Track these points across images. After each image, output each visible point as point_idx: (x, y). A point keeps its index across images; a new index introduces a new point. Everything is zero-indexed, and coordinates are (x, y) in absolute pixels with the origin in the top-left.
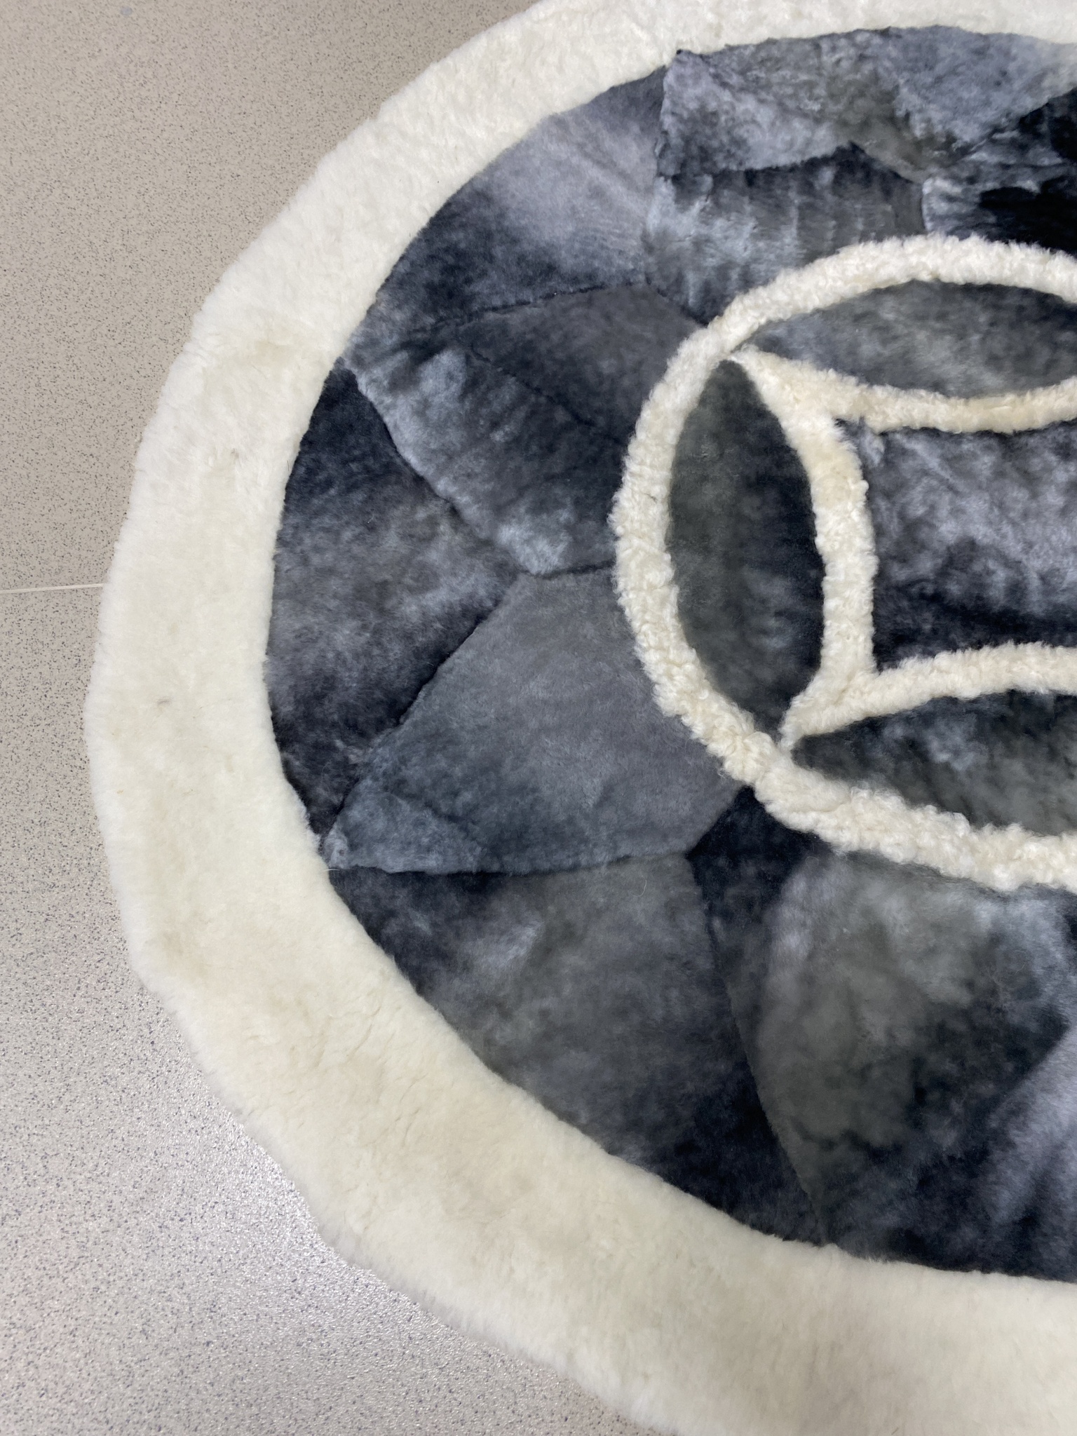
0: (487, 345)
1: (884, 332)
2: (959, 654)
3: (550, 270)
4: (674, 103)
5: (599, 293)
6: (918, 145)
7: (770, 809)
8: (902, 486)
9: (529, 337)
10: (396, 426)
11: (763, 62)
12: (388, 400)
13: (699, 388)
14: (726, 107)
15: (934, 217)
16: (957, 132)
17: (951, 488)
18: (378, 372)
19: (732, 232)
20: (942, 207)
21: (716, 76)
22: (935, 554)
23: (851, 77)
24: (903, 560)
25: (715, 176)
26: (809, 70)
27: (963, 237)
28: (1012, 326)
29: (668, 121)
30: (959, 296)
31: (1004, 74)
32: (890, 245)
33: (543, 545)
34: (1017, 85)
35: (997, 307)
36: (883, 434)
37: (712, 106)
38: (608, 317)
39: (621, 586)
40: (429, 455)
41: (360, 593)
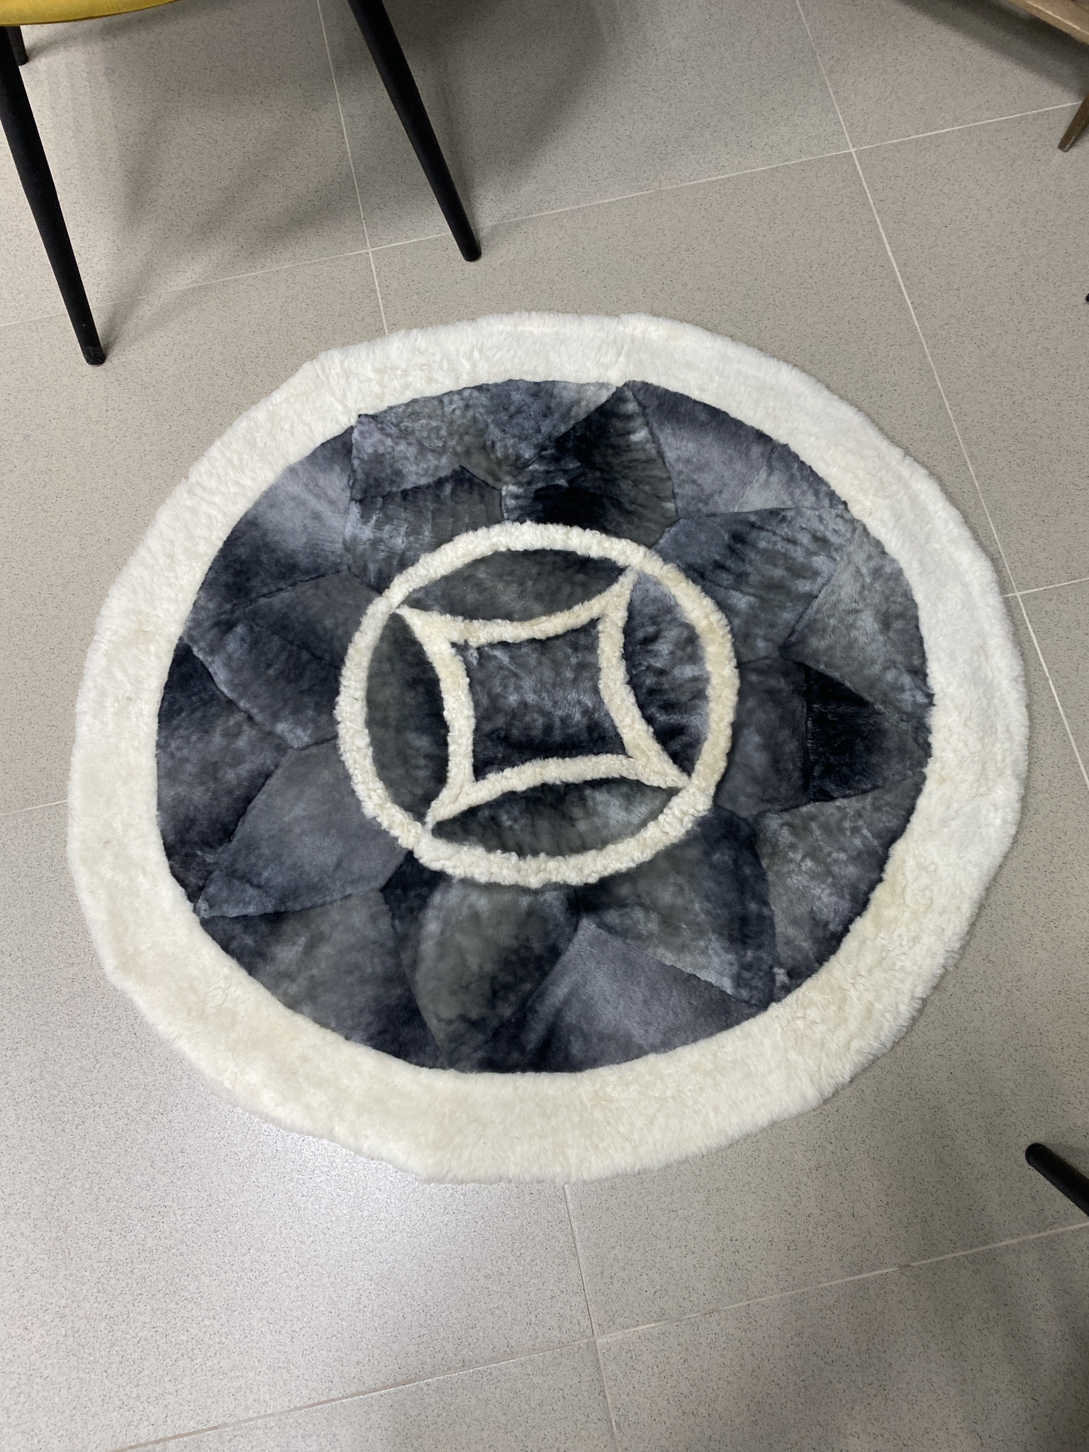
0: (262, 618)
1: (479, 585)
2: (516, 768)
3: (294, 568)
4: (359, 451)
5: (321, 580)
6: (499, 462)
7: (421, 861)
8: (490, 676)
9: (284, 610)
10: (215, 673)
11: (409, 416)
12: (210, 659)
13: (379, 632)
14: (390, 450)
15: (508, 511)
16: (521, 453)
17: (515, 675)
18: (203, 643)
19: (395, 533)
20: (511, 503)
21: (382, 429)
22: (506, 714)
23: (459, 422)
24: (490, 719)
25: (383, 498)
26: (436, 418)
27: (520, 523)
29: (356, 462)
30: (521, 559)
31: (549, 408)
32: (482, 532)
33: (299, 732)
34: (556, 416)
35: (541, 563)
36: (478, 649)
37: (381, 450)
38: (327, 594)
39: (342, 750)
40: (233, 686)
41: (203, 769)
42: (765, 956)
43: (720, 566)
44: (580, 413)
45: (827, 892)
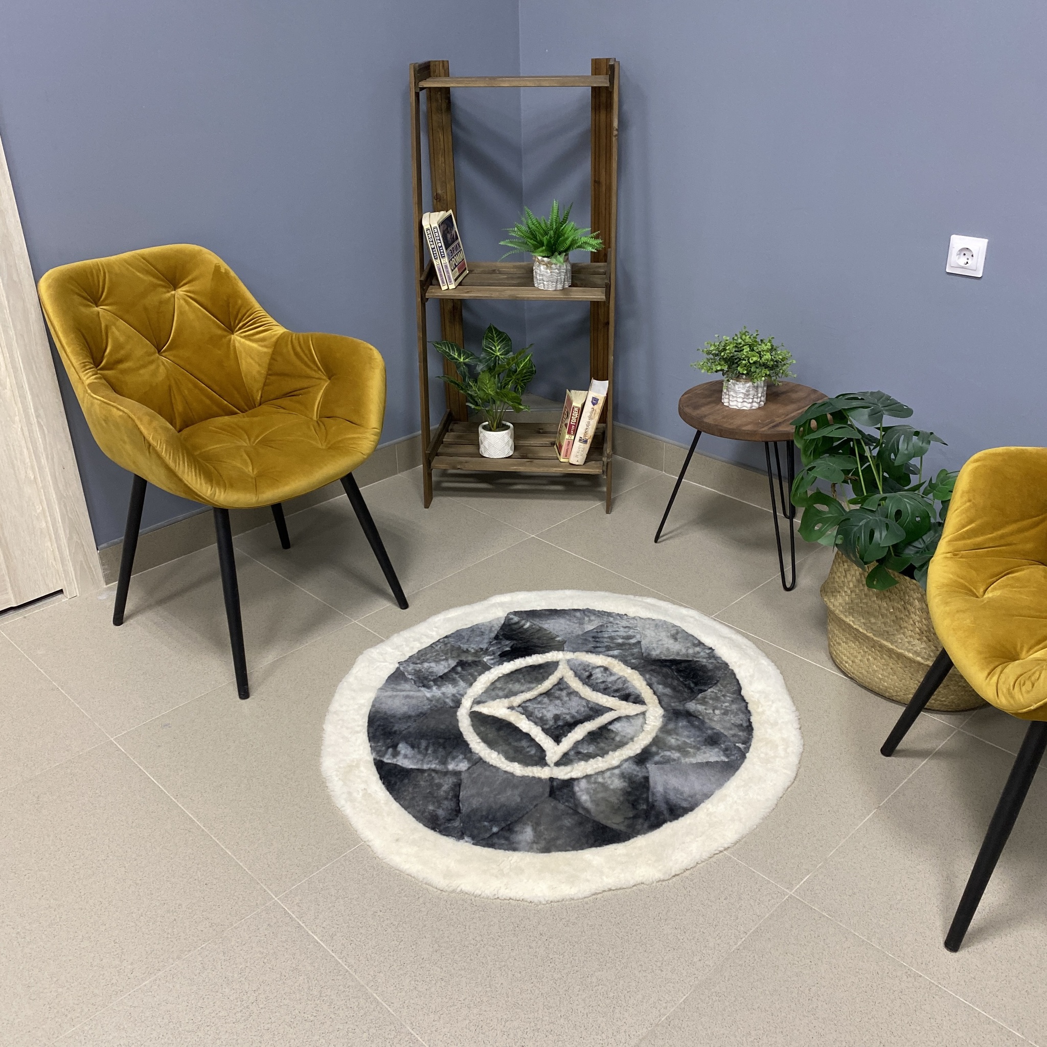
0: (410, 737)
1: (502, 688)
2: (572, 732)
3: (410, 717)
4: (408, 673)
5: (427, 715)
6: (475, 653)
8: (532, 712)
9: (418, 731)
10: (401, 764)
11: (422, 655)
12: (395, 760)
13: (469, 719)
14: (421, 668)
15: (492, 664)
16: (482, 647)
17: (543, 708)
18: (387, 756)
19: (448, 689)
20: (492, 662)
21: (413, 663)
22: (551, 720)
23: (446, 649)
24: (546, 724)
25: (432, 681)
26: (435, 652)
27: (502, 664)
28: (529, 674)
29: (410, 677)
30: (511, 675)
31: (482, 632)
32: (487, 673)
33: (461, 764)
34: (487, 632)
35: (521, 673)
36: (519, 706)
37: (418, 669)
38: (434, 718)
39: (487, 761)
40: (416, 764)
41: (426, 797)
42: (729, 744)
43: (595, 647)
44: (497, 628)
45: (732, 716)
